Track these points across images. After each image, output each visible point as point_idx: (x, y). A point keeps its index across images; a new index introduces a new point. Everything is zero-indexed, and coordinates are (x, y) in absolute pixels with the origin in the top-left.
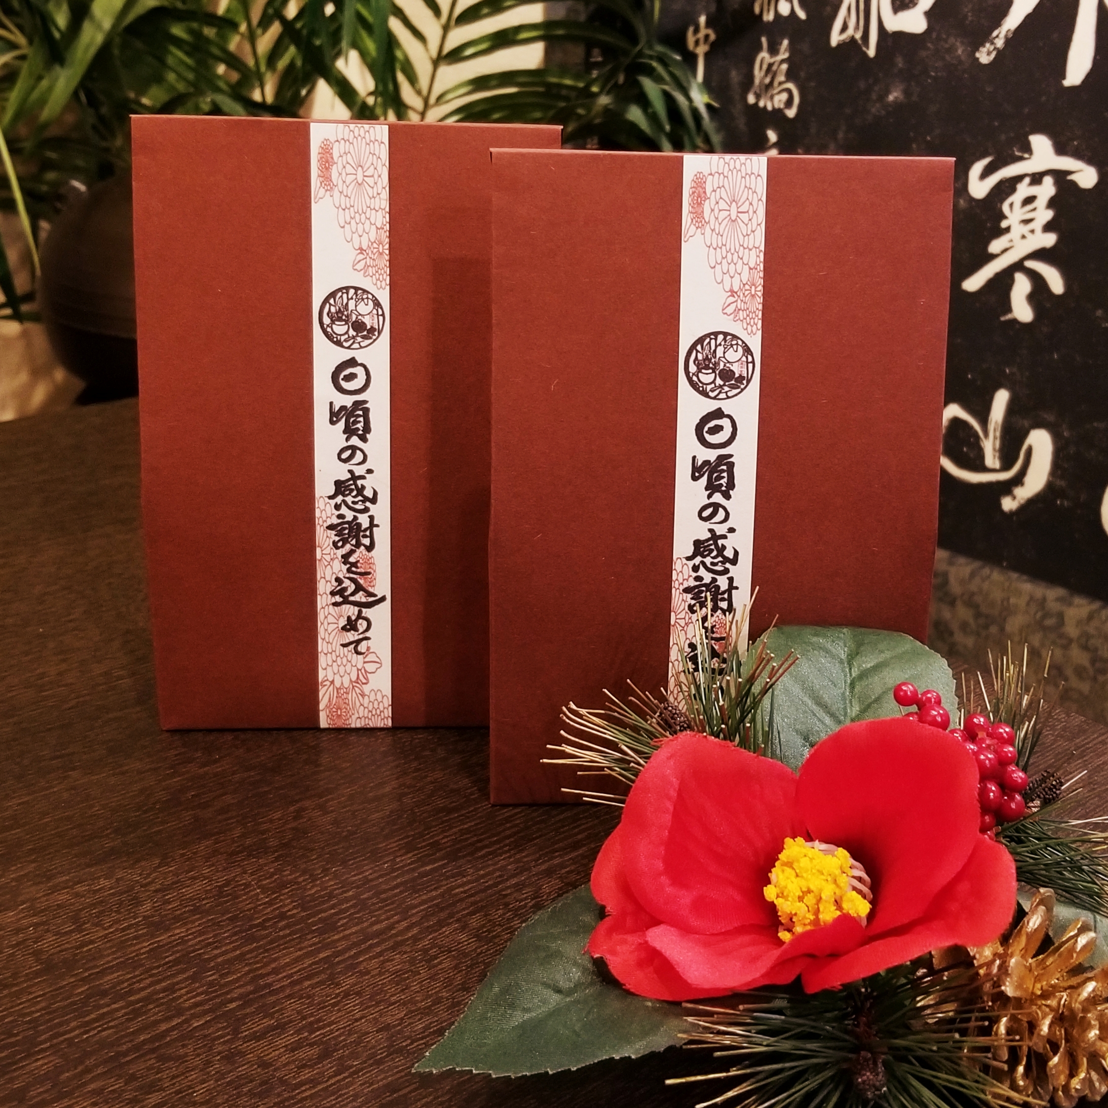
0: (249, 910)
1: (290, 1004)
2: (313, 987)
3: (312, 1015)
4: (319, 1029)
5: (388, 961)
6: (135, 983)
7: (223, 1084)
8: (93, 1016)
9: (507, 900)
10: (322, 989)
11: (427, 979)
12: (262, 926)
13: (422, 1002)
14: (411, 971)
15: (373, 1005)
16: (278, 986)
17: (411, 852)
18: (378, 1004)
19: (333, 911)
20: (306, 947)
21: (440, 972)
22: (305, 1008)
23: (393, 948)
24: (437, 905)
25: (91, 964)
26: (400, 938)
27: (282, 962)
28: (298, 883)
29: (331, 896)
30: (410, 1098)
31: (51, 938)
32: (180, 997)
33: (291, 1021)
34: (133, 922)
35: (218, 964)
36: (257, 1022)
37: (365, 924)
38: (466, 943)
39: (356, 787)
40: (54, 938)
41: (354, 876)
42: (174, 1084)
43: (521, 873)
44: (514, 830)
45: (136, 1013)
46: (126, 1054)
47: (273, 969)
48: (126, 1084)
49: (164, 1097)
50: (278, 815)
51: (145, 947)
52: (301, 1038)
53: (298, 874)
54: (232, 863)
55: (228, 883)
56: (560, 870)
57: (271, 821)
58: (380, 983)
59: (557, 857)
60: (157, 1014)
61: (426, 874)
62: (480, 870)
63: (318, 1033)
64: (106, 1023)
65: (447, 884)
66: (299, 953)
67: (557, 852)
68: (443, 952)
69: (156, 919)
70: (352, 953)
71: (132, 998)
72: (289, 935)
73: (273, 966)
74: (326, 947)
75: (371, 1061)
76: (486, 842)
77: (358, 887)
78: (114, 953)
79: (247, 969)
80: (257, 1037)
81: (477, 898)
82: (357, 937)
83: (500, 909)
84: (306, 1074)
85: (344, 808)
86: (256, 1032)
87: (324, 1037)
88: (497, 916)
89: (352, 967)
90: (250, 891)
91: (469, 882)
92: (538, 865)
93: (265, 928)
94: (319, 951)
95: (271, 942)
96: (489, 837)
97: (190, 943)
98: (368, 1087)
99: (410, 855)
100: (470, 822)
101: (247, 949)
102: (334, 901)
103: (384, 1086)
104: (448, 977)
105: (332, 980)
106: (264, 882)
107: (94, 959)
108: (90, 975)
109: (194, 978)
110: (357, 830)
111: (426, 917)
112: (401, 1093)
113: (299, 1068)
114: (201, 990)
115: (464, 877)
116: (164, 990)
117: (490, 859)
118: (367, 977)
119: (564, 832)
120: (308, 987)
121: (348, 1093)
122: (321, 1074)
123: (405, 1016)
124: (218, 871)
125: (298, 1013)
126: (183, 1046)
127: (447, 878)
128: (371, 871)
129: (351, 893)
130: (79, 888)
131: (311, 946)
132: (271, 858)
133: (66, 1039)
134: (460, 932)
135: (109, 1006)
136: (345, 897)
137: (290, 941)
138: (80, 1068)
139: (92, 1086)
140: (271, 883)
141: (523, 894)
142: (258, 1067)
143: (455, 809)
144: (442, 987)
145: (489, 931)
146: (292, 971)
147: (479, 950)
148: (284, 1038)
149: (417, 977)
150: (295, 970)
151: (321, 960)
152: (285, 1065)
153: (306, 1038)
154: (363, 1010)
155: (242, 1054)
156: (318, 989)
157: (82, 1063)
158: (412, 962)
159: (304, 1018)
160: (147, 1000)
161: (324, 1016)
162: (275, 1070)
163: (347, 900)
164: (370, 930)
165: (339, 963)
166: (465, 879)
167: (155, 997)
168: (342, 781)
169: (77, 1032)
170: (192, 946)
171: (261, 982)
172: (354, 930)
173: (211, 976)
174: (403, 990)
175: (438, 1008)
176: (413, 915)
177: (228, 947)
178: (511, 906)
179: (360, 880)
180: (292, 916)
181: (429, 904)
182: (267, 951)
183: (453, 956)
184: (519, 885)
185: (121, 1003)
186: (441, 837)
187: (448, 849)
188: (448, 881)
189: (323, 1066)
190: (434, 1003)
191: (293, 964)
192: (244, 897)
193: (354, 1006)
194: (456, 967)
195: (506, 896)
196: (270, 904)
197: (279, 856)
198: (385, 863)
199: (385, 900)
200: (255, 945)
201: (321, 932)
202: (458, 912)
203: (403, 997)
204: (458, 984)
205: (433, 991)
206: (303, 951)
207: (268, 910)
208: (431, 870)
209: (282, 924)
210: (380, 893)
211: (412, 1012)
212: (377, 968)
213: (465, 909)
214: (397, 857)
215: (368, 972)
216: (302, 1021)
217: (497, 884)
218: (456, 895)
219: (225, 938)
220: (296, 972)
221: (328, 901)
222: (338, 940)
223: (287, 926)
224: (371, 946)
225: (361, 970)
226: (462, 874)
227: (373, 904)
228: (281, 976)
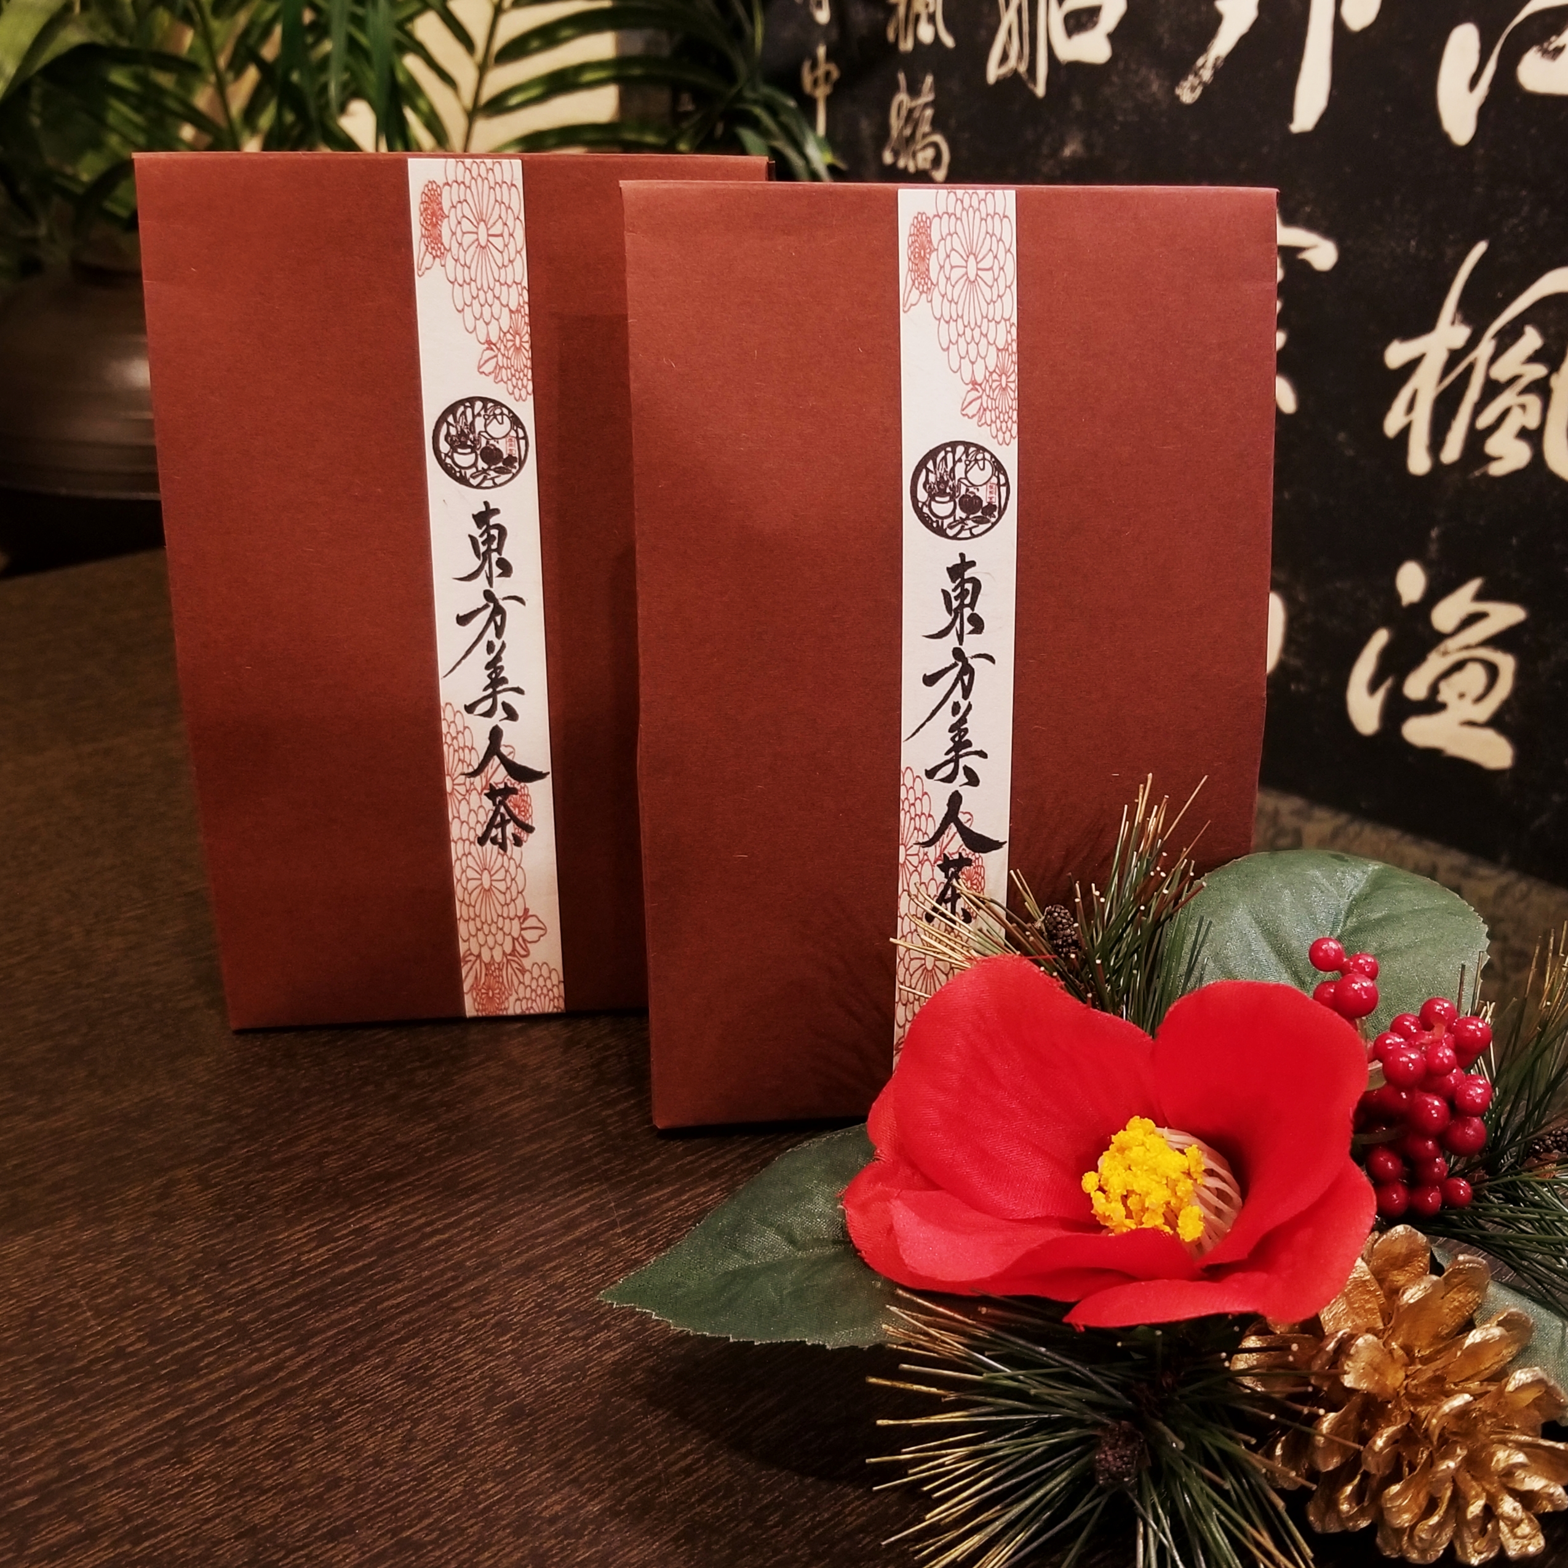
0: (71, 1345)
1: (112, 1496)
2: (148, 1467)
3: (140, 1514)
4: (148, 1537)
5: (267, 1421)
9: (459, 1316)
10: (164, 1470)
11: (323, 1449)
12: (86, 1370)
13: (310, 1486)
14: (300, 1436)
15: (235, 1496)
16: (95, 1469)
17: (324, 1245)
18: (244, 1491)
19: (195, 1344)
20: (148, 1403)
21: (344, 1436)
22: (131, 1505)
23: (278, 1400)
24: (351, 1328)
26: (290, 1384)
27: (108, 1429)
28: (151, 1300)
29: (196, 1319)
33: (107, 1526)
35: (12, 1435)
36: (55, 1529)
37: (241, 1364)
38: (388, 1388)
39: (256, 1146)
41: (233, 1286)
43: (485, 1271)
44: (482, 1204)
47: (95, 1439)
50: (134, 1193)
52: (119, 1554)
53: (152, 1286)
54: (58, 1271)
55: (46, 1302)
56: (543, 1265)
57: (124, 1203)
58: (250, 1458)
59: (541, 1244)
61: (341, 1280)
62: (424, 1270)
63: (146, 1544)
65: (373, 1294)
66: (137, 1413)
67: (542, 1236)
68: (352, 1404)
70: (215, 1410)
72: (125, 1383)
73: (94, 1434)
74: (175, 1402)
76: (439, 1225)
77: (238, 1304)
79: (54, 1441)
80: (52, 1554)
81: (414, 1315)
82: (226, 1385)
83: (445, 1331)
85: (234, 1178)
86: (52, 1546)
88: (439, 1344)
89: (214, 1432)
90: (77, 1315)
91: (405, 1290)
92: (511, 1259)
93: (90, 1374)
94: (165, 1408)
95: (98, 1396)
96: (445, 1217)
99: (321, 1251)
100: (419, 1193)
101: (56, 1409)
102: (200, 1328)
104: (356, 1445)
105: (180, 1457)
106: (100, 1301)
110: (249, 1213)
111: (332, 1350)
115: (400, 1281)
117: (441, 1252)
118: (232, 1449)
119: (556, 1204)
120: (140, 1469)
123: (282, 1509)
124: (33, 1285)
127: (375, 1284)
128: (260, 1278)
129: (226, 1314)
131: (155, 1401)
132: (115, 1260)
134: (381, 1372)
136: (217, 1320)
137: (124, 1394)
140: (108, 1302)
141: (483, 1306)
143: (400, 1175)
144: (344, 1461)
145: (426, 1368)
146: (120, 1443)
147: (405, 1401)
148: (93, 1554)
149: (307, 1447)
150: (125, 1441)
151: (167, 1422)
153: (126, 1554)
154: (219, 1504)
156: (155, 1472)
158: (305, 1420)
159: (128, 1520)
161: (160, 1515)
163: (219, 1325)
164: (247, 1372)
165: (194, 1427)
166: (399, 1286)
168: (238, 1137)
171: (72, 1463)
172: (222, 1373)
174: (281, 1470)
175: (335, 1495)
176: (317, 1344)
177: (30, 1407)
178: (463, 1326)
179: (242, 1292)
180: (134, 1353)
181: (343, 1327)
182: (86, 1411)
183: (367, 1410)
184: (479, 1292)
186: (374, 1218)
187: (382, 1238)
188: (374, 1290)
190: (329, 1488)
191: (126, 1430)
192: (66, 1325)
193: (207, 1497)
194: (368, 1427)
195: (457, 1309)
196: (103, 1334)
197: (128, 1258)
198: (284, 1264)
199: (277, 1322)
200: (71, 1402)
201: (173, 1377)
202: (382, 1339)
203: (282, 1480)
204: (369, 1456)
205: (330, 1469)
206: (144, 1410)
207: (98, 1346)
208: (350, 1273)
209: (117, 1366)
210: (271, 1311)
211: (293, 1504)
212: (250, 1434)
213: (392, 1334)
214: (303, 1254)
215: (235, 1441)
216: (124, 1525)
217: (447, 1291)
218: (383, 1310)
219: (28, 1392)
220: (127, 1445)
221: (190, 1327)
222: (197, 1390)
223: (124, 1370)
224: (246, 1398)
225: (224, 1439)
226: (396, 1278)
227: (257, 1330)
228: (105, 1450)
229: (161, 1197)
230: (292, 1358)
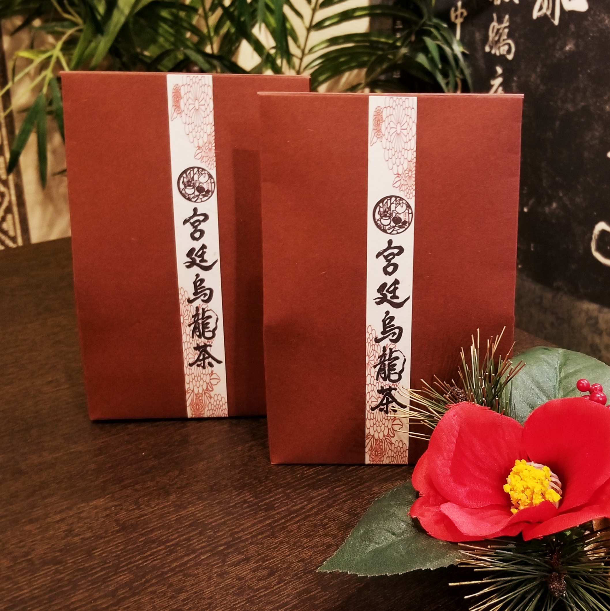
0: (228, 498)
1: (252, 547)
2: (263, 538)
3: (263, 553)
4: (267, 560)
5: (302, 525)
6: (169, 536)
7: (218, 588)
8: (148, 553)
9: (363, 494)
10: (269, 540)
11: (323, 535)
12: (235, 506)
13: (321, 546)
14: (314, 530)
15: (295, 548)
16: (244, 538)
18: (297, 548)
19: (272, 499)
20: (259, 518)
21: (330, 531)
22: (260, 550)
23: (304, 519)
24: (326, 496)
25: (145, 526)
26: (308, 513)
27: (246, 526)
28: (252, 484)
30: (317, 597)
31: (124, 513)
32: (194, 543)
33: (253, 556)
34: (167, 504)
35: (213, 527)
36: (234, 557)
37: (289, 506)
38: (343, 517)
40: (125, 513)
41: (282, 481)
42: (193, 589)
43: (371, 480)
45: (171, 552)
46: (167, 573)
47: (242, 529)
48: (167, 589)
49: (188, 595)
50: (240, 448)
51: (174, 517)
52: (258, 565)
53: (252, 480)
54: (218, 474)
55: (215, 484)
58: (298, 537)
59: (389, 472)
60: (182, 552)
61: (320, 480)
62: (348, 478)
63: (267, 562)
64: (156, 557)
65: (332, 486)
66: (255, 521)
68: (331, 521)
69: (179, 503)
70: (283, 521)
71: (168, 544)
72: (249, 511)
73: (242, 527)
74: (269, 518)
75: (295, 577)
77: (284, 487)
78: (157, 521)
79: (228, 529)
80: (235, 564)
81: (348, 493)
82: (285, 513)
83: (360, 499)
84: (262, 584)
86: (235, 562)
87: (271, 565)
88: (358, 503)
89: (284, 528)
91: (343, 485)
93: (236, 508)
94: (265, 520)
95: (240, 515)
97: (197, 515)
98: (295, 590)
101: (226, 519)
102: (272, 494)
103: (303, 590)
105: (273, 535)
107: (147, 523)
108: (146, 531)
109: (201, 533)
111: (321, 503)
112: (312, 594)
113: (258, 581)
114: (204, 540)
115: (341, 482)
116: (185, 540)
117: (354, 473)
118: (291, 534)
120: (260, 539)
121: (285, 593)
122: (270, 584)
123: (313, 553)
125: (256, 552)
126: (197, 569)
127: (331, 482)
128: (290, 479)
130: (138, 487)
131: (261, 517)
132: (237, 471)
133: (135, 565)
134: (339, 511)
135: (157, 548)
136: (278, 492)
137: (250, 515)
138: (143, 580)
139: (150, 590)
142: (237, 580)
145: (355, 510)
147: (350, 520)
148: (250, 565)
149: (318, 534)
150: (253, 529)
151: (266, 525)
152: (251, 579)
153: (261, 565)
154: (290, 551)
155: (228, 573)
156: (265, 540)
157: (144, 577)
158: (315, 526)
159: (259, 555)
160: (177, 545)
161: (270, 553)
162: (245, 582)
164: (292, 509)
165: (276, 526)
166: (341, 483)
167: (181, 543)
169: (140, 562)
170: (198, 517)
171: (236, 536)
172: (283, 509)
173: (210, 533)
174: (310, 541)
176: (314, 501)
177: (218, 518)
179: (285, 483)
180: (250, 502)
181: (323, 496)
182: (238, 520)
183: (337, 523)
185: (163, 547)
188: (332, 484)
189: (270, 580)
191: (252, 526)
192: (224, 492)
193: (286, 548)
195: (363, 492)
196: (238, 495)
197: (242, 470)
198: (299, 474)
199: (299, 493)
200: (231, 517)
201: (266, 510)
202: (338, 500)
203: (311, 544)
204: (340, 538)
205: (327, 541)
206: (257, 520)
207: (238, 498)
208: (323, 478)
209: (246, 505)
210: (296, 490)
211: (315, 552)
212: (296, 529)
213: (341, 499)
214: (305, 471)
215: (292, 531)
216: (258, 557)
217: (358, 486)
218: (337, 491)
219: (216, 513)
220: (254, 531)
221: (269, 494)
222: (275, 514)
223: (248, 507)
224: (293, 518)
225: (288, 530)
226: (339, 481)
227: (293, 496)
228: (246, 532)
229: (249, 451)
230: (307, 505)
